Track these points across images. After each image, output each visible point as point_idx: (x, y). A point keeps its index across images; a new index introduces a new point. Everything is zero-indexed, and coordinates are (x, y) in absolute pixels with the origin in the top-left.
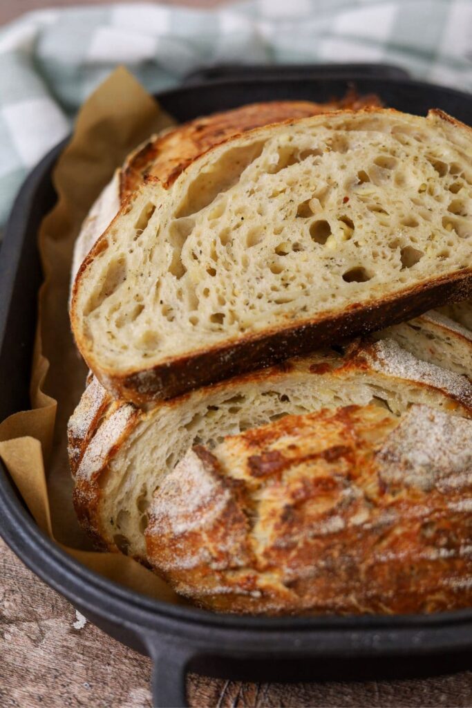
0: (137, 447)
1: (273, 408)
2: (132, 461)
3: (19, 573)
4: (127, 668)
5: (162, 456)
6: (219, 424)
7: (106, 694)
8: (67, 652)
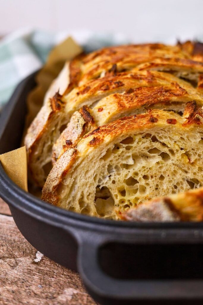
0: (77, 171)
1: (149, 146)
2: (75, 179)
3: (6, 238)
4: (63, 279)
5: (91, 176)
6: (121, 156)
7: (51, 290)
8: (30, 272)
